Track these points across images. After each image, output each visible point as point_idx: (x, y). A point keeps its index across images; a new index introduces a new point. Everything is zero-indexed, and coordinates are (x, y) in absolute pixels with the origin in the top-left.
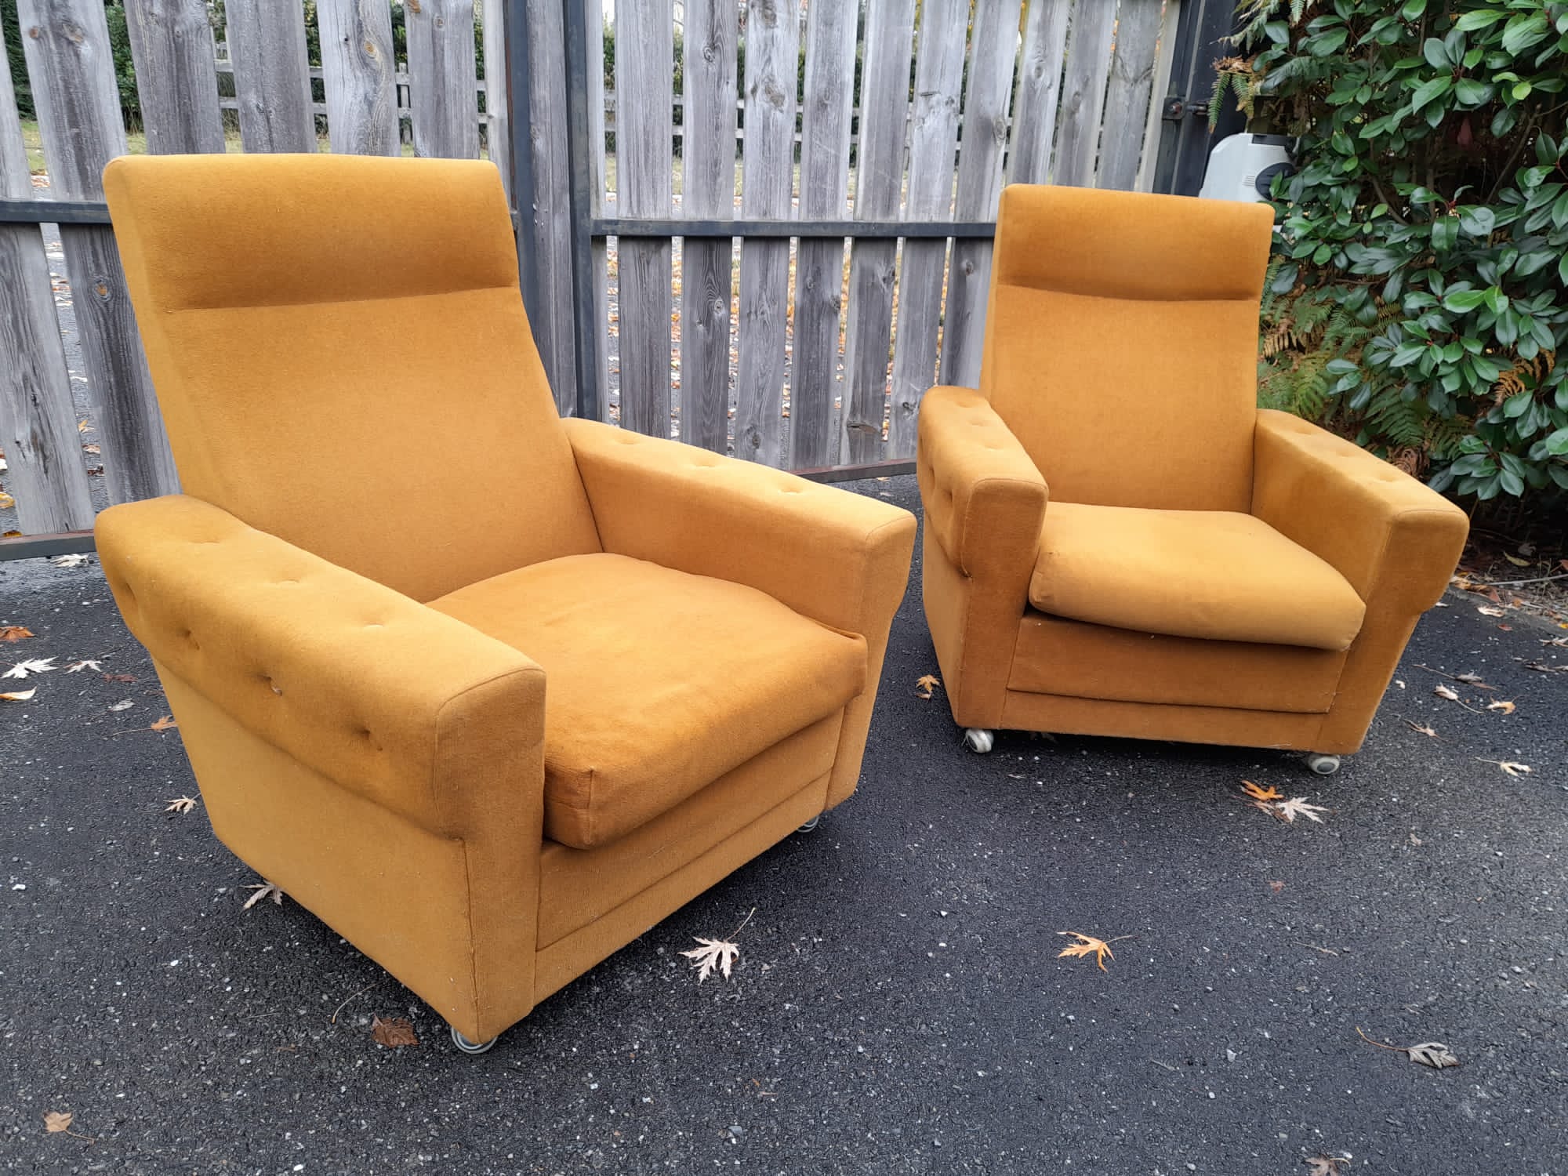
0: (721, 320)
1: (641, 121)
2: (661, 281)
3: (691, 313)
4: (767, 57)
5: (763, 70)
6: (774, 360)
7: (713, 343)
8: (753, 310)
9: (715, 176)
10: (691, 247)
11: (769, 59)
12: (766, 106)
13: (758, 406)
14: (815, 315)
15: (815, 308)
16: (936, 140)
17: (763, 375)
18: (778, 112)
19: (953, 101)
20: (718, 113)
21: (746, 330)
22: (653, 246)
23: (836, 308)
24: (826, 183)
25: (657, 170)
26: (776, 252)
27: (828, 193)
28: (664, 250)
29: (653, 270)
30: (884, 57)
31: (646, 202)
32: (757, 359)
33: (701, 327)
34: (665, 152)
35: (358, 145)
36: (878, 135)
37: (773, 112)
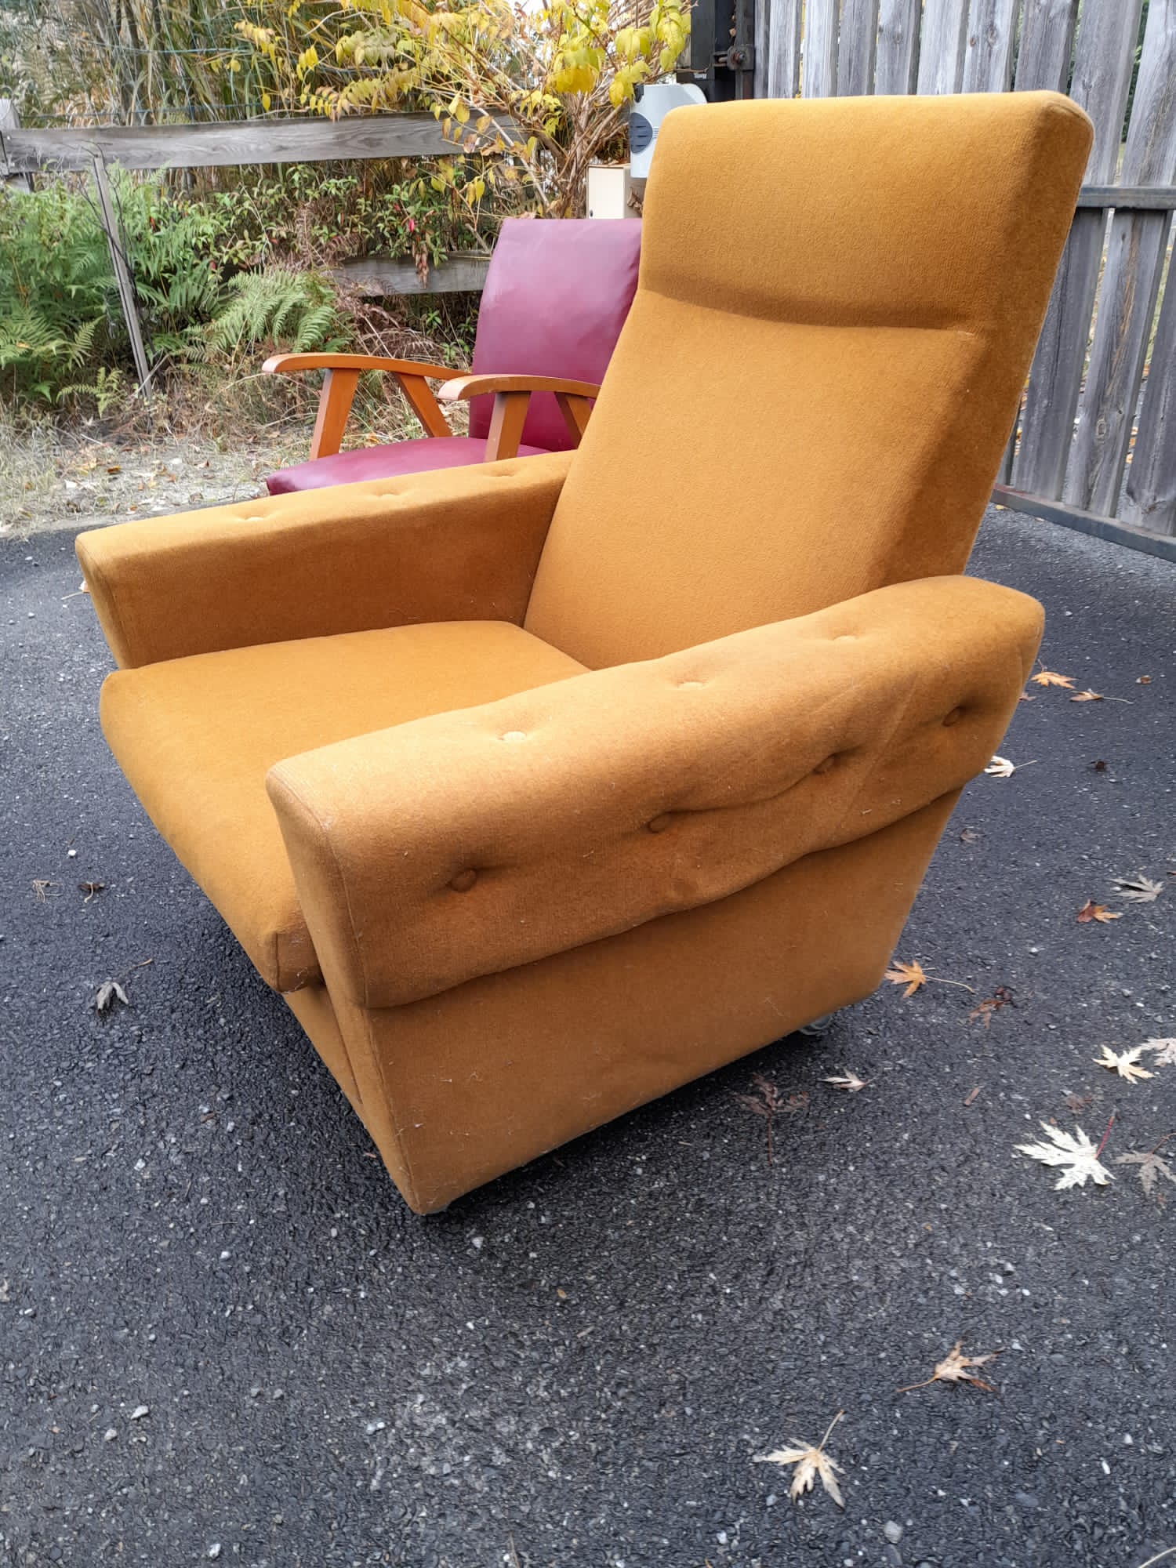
35: (1150, 114)
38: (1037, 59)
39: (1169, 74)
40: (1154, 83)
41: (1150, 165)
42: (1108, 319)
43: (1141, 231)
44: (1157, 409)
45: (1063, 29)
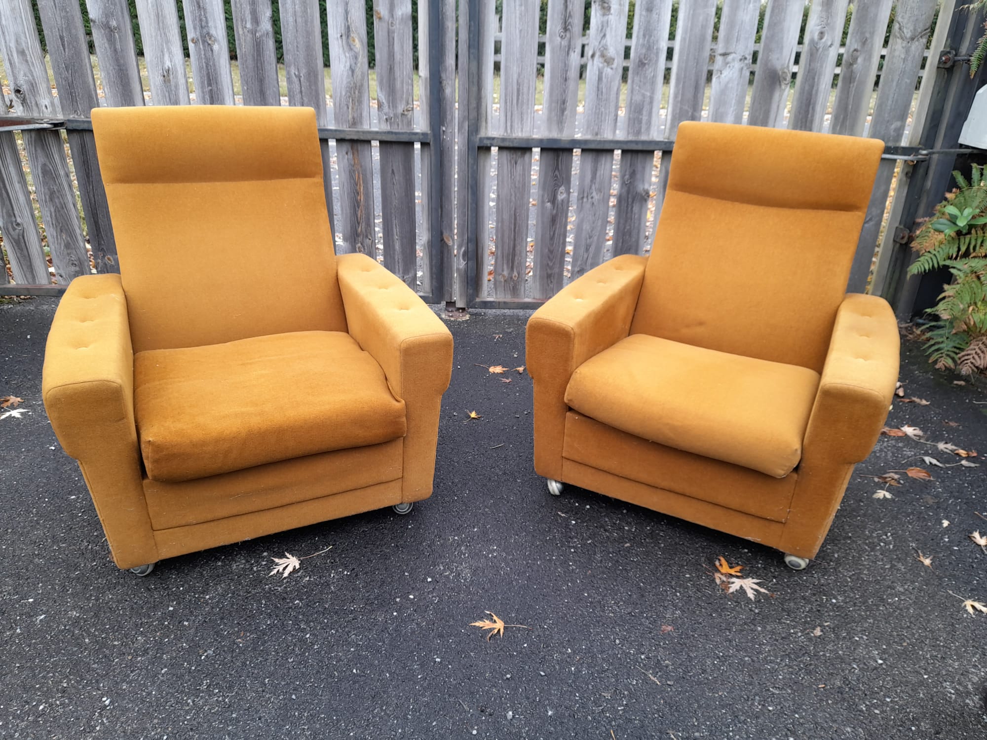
0: (562, 201)
1: (515, 76)
2: (524, 175)
3: (543, 196)
4: (602, 34)
5: (600, 43)
6: (599, 229)
7: (557, 214)
8: (585, 195)
9: (563, 111)
10: (545, 154)
11: (605, 35)
12: (601, 65)
13: (586, 256)
14: (630, 200)
15: (630, 196)
16: (730, 85)
17: (590, 237)
18: (609, 70)
19: (746, 58)
20: (567, 71)
21: (580, 208)
22: (519, 154)
23: (646, 197)
24: (642, 115)
25: (525, 107)
26: (604, 159)
27: (644, 121)
28: (527, 156)
29: (519, 168)
30: (691, 30)
31: (516, 126)
32: (586, 227)
33: (549, 205)
34: (530, 95)
35: (346, 94)
36: (684, 83)
37: (605, 69)
38: (254, 57)
39: (353, 76)
40: (344, 79)
41: (354, 118)
42: (348, 194)
43: (357, 152)
44: (393, 235)
45: (270, 44)
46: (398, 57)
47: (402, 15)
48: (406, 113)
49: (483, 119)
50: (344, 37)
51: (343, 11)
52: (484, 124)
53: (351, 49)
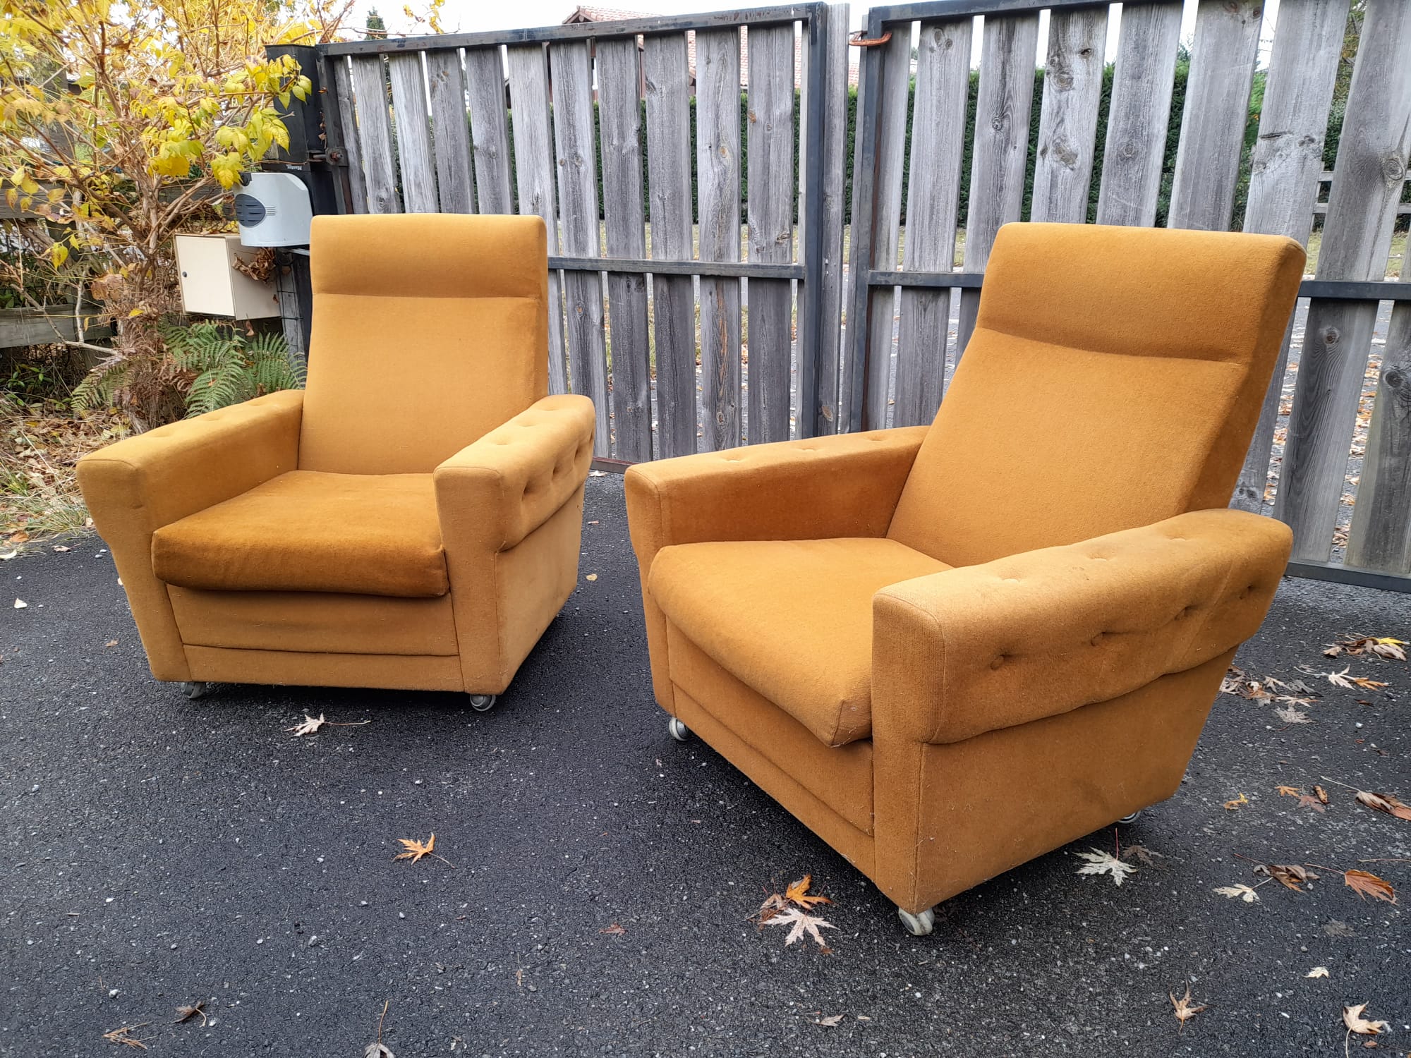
1: (928, 187)
2: (935, 327)
4: (1059, 119)
5: (1054, 132)
10: (967, 298)
11: (1062, 121)
12: (1055, 165)
18: (1068, 171)
20: (1002, 176)
22: (930, 296)
28: (943, 299)
29: (930, 316)
30: (1209, 101)
31: (927, 257)
34: (948, 213)
35: (713, 219)
36: (1196, 185)
37: (1063, 170)
38: (618, 178)
39: (721, 196)
40: (711, 200)
41: (720, 249)
42: (710, 346)
43: (723, 291)
44: (760, 402)
45: (635, 162)
46: (773, 168)
47: (781, 114)
48: (780, 241)
49: (884, 248)
50: (713, 148)
51: (714, 116)
52: (884, 255)
53: (720, 163)
